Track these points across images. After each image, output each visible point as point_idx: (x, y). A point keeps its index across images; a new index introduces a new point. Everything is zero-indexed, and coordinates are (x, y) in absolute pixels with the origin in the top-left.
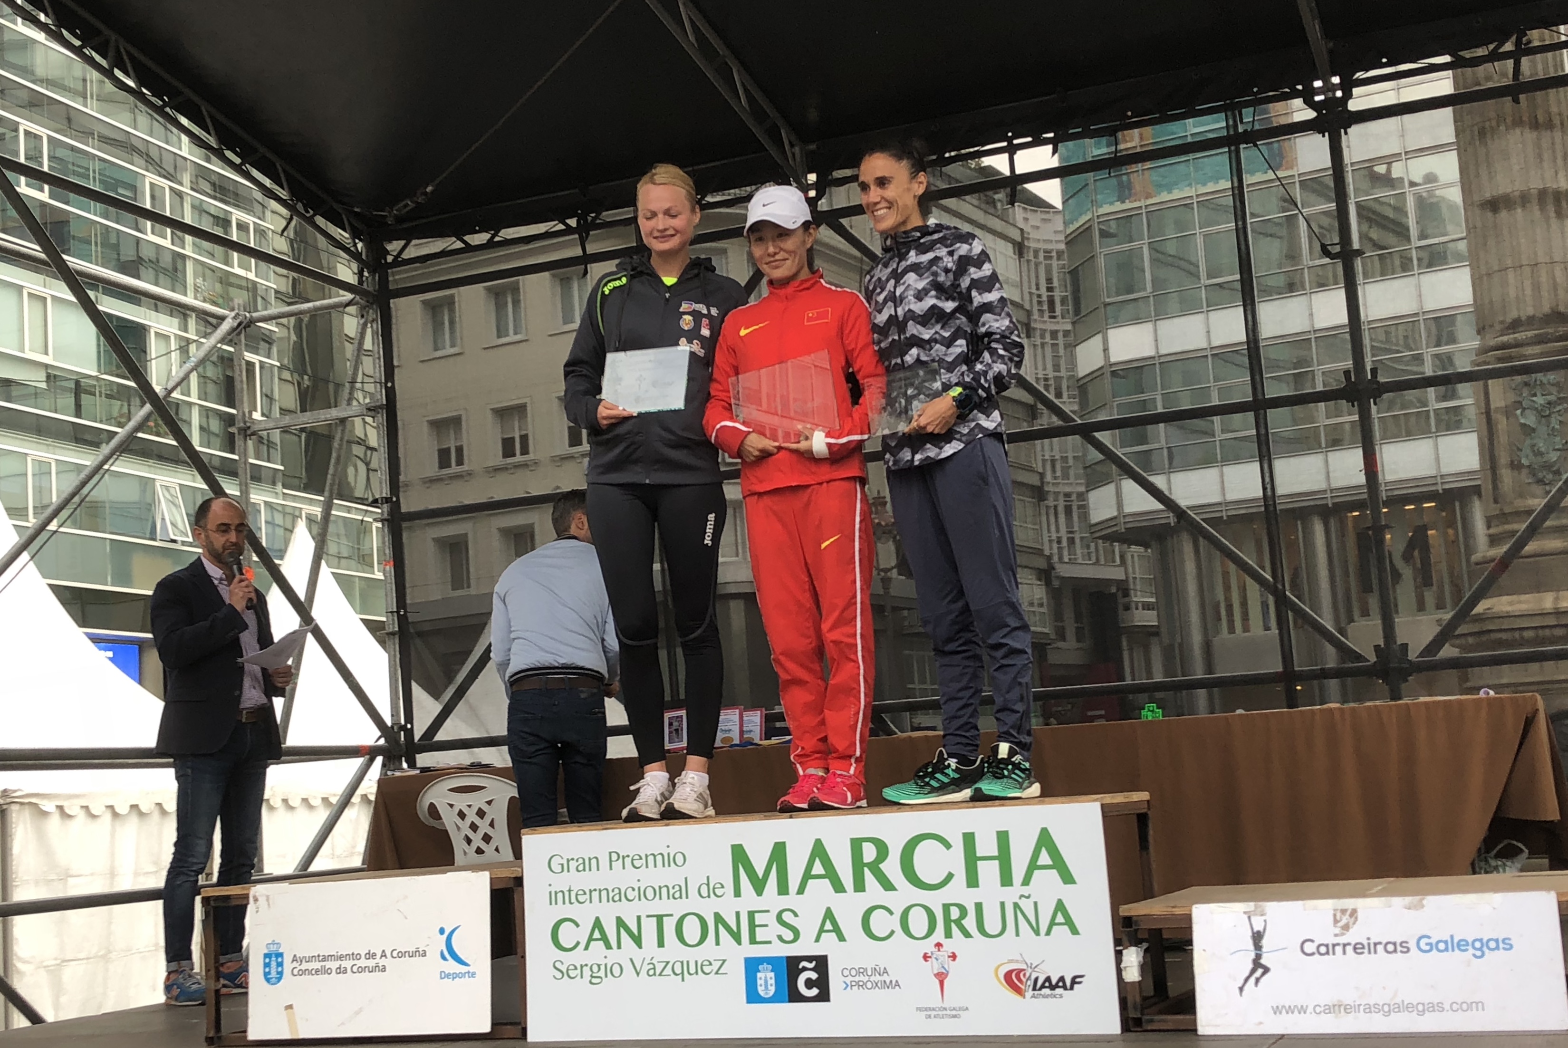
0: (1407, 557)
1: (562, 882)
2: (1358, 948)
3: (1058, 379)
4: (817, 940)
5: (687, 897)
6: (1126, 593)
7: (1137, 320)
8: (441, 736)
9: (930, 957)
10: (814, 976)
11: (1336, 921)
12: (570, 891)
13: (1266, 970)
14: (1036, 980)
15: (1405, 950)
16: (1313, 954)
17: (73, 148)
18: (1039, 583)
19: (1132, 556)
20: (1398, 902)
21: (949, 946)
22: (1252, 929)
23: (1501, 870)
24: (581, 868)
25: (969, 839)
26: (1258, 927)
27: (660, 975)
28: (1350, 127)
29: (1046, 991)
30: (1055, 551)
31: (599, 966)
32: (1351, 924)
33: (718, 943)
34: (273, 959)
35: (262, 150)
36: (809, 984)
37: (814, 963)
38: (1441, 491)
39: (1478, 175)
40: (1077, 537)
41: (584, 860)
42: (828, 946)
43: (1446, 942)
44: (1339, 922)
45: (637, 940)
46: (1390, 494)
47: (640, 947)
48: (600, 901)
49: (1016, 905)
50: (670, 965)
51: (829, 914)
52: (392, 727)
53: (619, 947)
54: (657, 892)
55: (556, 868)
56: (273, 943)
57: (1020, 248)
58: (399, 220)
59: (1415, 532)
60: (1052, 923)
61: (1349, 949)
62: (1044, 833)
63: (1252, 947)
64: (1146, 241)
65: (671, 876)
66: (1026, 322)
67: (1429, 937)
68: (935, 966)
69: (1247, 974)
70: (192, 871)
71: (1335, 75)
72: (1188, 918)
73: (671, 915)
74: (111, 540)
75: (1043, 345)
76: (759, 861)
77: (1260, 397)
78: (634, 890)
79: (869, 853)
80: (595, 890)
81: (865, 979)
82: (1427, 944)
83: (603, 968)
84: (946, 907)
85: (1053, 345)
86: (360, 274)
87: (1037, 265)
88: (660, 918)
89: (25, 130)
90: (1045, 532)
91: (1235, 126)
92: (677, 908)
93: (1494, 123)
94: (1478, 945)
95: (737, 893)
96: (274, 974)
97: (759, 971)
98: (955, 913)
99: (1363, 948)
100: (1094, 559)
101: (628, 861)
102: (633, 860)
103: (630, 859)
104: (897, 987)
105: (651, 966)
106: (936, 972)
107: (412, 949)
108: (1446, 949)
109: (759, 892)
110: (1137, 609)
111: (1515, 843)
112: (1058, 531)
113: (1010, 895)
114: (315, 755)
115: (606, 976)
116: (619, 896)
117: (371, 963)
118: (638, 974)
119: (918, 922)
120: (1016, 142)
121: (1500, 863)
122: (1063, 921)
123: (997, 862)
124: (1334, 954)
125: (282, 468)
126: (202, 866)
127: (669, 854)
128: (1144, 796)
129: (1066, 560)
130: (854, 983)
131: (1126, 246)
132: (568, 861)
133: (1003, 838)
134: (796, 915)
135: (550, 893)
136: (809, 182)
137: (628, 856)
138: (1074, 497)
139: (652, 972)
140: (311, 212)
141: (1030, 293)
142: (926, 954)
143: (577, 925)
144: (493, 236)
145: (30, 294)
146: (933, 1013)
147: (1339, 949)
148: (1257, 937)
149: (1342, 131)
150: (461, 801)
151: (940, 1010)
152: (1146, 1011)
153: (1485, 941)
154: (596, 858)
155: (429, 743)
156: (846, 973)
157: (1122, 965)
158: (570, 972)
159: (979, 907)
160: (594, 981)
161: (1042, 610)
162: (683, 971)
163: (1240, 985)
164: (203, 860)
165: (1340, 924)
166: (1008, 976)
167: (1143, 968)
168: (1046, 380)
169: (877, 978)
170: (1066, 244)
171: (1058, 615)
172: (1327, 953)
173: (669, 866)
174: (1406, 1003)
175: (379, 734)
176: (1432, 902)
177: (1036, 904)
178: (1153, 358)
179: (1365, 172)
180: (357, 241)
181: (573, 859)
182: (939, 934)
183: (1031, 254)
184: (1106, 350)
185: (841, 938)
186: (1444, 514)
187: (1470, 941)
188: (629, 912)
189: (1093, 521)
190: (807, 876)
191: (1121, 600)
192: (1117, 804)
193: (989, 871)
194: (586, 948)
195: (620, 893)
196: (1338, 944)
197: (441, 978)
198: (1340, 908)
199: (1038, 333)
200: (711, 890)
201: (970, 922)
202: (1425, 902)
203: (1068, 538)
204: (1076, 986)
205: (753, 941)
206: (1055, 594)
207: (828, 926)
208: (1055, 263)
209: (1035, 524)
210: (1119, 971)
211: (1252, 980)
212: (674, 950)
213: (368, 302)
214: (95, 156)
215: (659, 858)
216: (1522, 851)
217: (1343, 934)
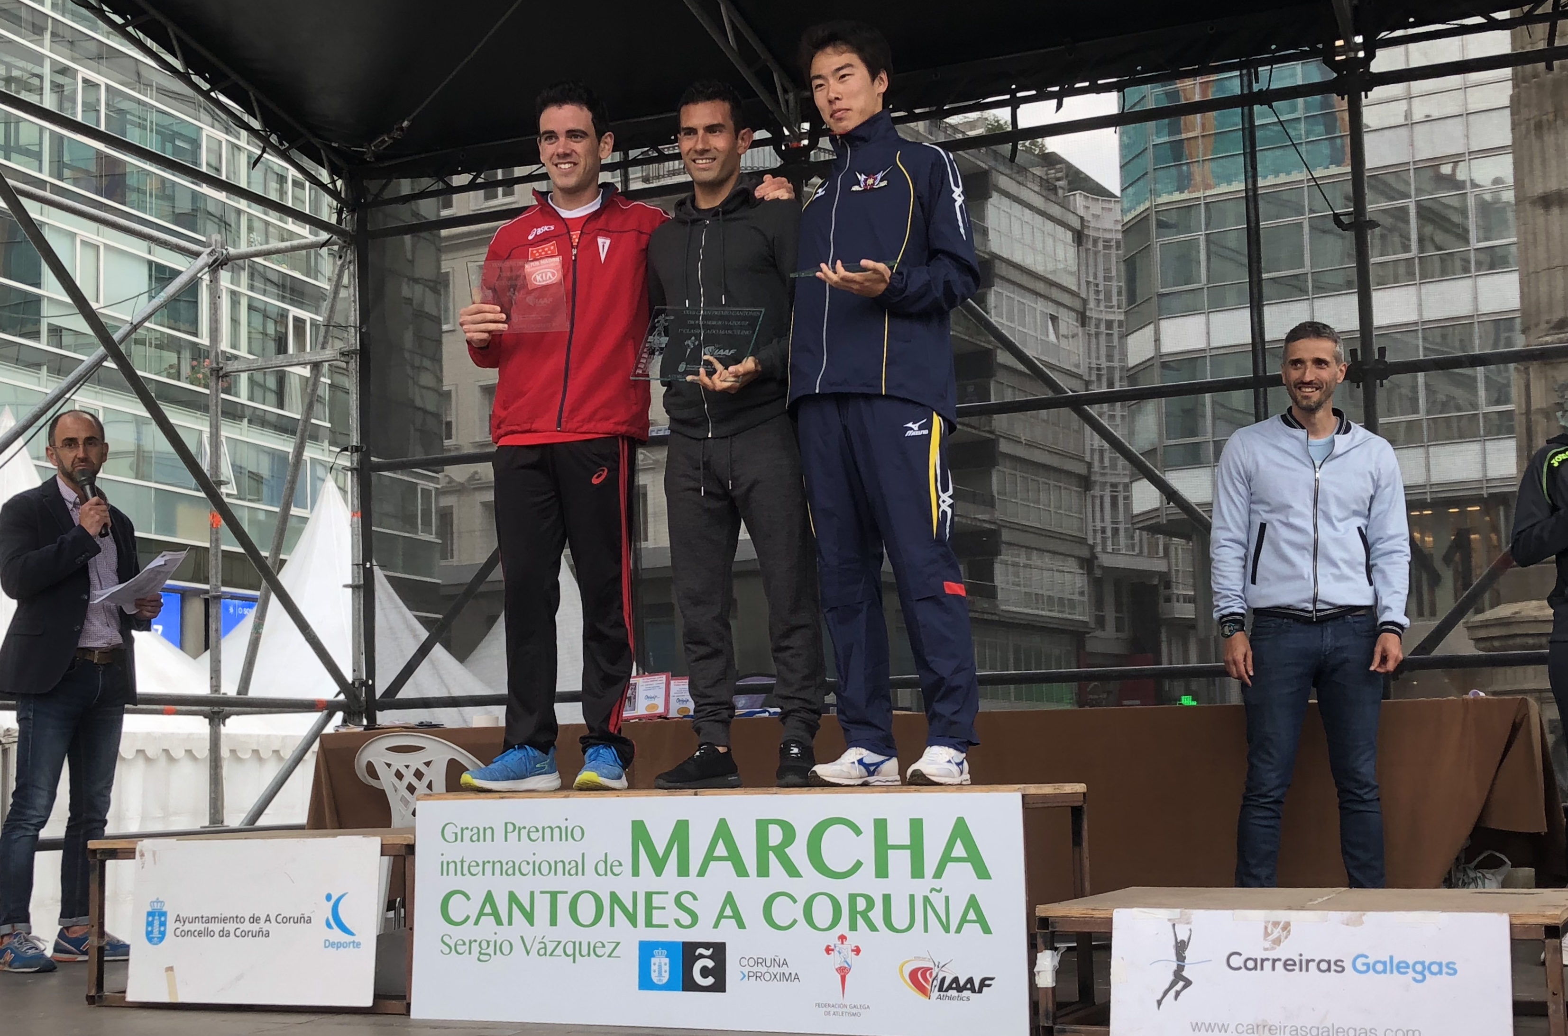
0: (1447, 559)
1: (455, 852)
2: (1288, 965)
3: (1111, 369)
4: (716, 926)
5: (583, 874)
6: (1168, 585)
7: (1190, 311)
8: (403, 694)
9: (833, 950)
10: (710, 964)
11: (1267, 934)
12: (462, 862)
13: (1188, 983)
14: (943, 979)
15: (1339, 969)
16: (1240, 968)
17: (139, 102)
18: (1082, 572)
19: (1176, 549)
20: (1335, 916)
21: (853, 939)
22: (1176, 939)
23: (1480, 883)
24: (475, 838)
25: (881, 826)
26: (1182, 936)
27: (551, 955)
28: (1371, 90)
29: (953, 993)
30: (1099, 541)
31: (488, 942)
32: (1282, 938)
33: (612, 924)
34: (157, 918)
35: (234, 77)
36: (705, 972)
37: (711, 950)
38: (1485, 496)
39: (1531, 171)
40: (1122, 527)
41: (478, 829)
42: (725, 933)
43: (1384, 963)
44: (1269, 935)
45: (529, 917)
46: (1434, 496)
47: (532, 924)
48: (493, 874)
49: (926, 899)
50: (562, 945)
51: (729, 899)
52: (353, 683)
53: (510, 923)
54: (553, 868)
55: (450, 837)
56: (158, 901)
57: (1079, 237)
58: (379, 157)
59: (1457, 535)
60: (964, 920)
61: (1279, 965)
62: (960, 822)
63: (1174, 958)
64: (1203, 233)
65: (567, 851)
66: (1081, 310)
67: (1366, 957)
68: (836, 960)
69: (1167, 986)
70: (32, 825)
71: (1358, 35)
72: (1109, 922)
73: (566, 892)
74: (156, 489)
75: (1097, 334)
76: (660, 841)
77: (1261, 373)
78: (528, 863)
79: (775, 835)
80: (489, 862)
81: (763, 969)
82: (1364, 964)
83: (492, 944)
84: (853, 898)
85: (1107, 334)
86: (340, 213)
87: (1096, 253)
88: (554, 895)
89: (83, 78)
90: (1090, 520)
91: (1250, 86)
92: (572, 885)
93: (1551, 117)
94: (1419, 968)
95: (636, 872)
96: (156, 933)
97: (654, 956)
98: (861, 904)
99: (1295, 964)
100: (1137, 550)
101: (524, 833)
102: (529, 832)
103: (527, 830)
104: (796, 980)
105: (543, 945)
106: (838, 966)
107: (297, 915)
108: (1384, 971)
109: (658, 872)
110: (1178, 601)
111: (1498, 854)
112: (1103, 520)
113: (921, 887)
114: (275, 707)
115: (495, 954)
116: (515, 869)
117: (255, 927)
118: (528, 953)
119: (823, 912)
120: (1019, 95)
121: (1479, 875)
122: (975, 918)
123: (908, 852)
124: (1262, 969)
125: (329, 425)
126: (43, 819)
127: (566, 827)
128: (1081, 788)
129: (1109, 550)
130: (751, 974)
131: (1182, 237)
132: (462, 830)
133: (916, 826)
134: (695, 898)
135: (442, 863)
136: (803, 131)
137: (524, 828)
138: (1121, 488)
139: (543, 951)
140: (287, 145)
141: (1088, 283)
142: (828, 946)
143: (468, 898)
144: (475, 178)
145: (83, 242)
146: (832, 1010)
147: (1268, 965)
148: (1181, 947)
149: (1363, 94)
150: (399, 761)
151: (839, 1006)
152: (1059, 1020)
153: (1427, 964)
154: (491, 828)
155: (391, 701)
156: (744, 962)
157: (1036, 970)
158: (458, 947)
159: (887, 898)
160: (482, 957)
161: (1082, 599)
162: (575, 952)
163: (1159, 998)
164: (43, 813)
165: (1271, 938)
166: (913, 975)
167: (1059, 973)
168: (1099, 369)
169: (775, 970)
170: (1123, 232)
171: (1099, 603)
172: (1255, 968)
173: (567, 840)
174: (1335, 1028)
175: (338, 689)
176: (1371, 917)
177: (947, 898)
178: (1204, 350)
179: (1430, 173)
180: (336, 178)
181: (467, 828)
182: (843, 926)
183: (1091, 242)
184: (1157, 340)
185: (741, 925)
186: (1487, 518)
187: (1411, 963)
188: (522, 888)
189: (1135, 512)
190: (710, 857)
191: (1162, 591)
192: (1044, 796)
193: (899, 861)
194: (476, 923)
195: (514, 866)
196: (1268, 959)
197: (326, 947)
198: (1271, 920)
199: (1093, 322)
200: (608, 867)
201: (876, 915)
202: (1364, 918)
203: (1112, 528)
204: (985, 989)
205: (649, 923)
206: (1097, 584)
207: (728, 912)
208: (1113, 251)
209: (1081, 513)
210: (1032, 975)
211: (1172, 993)
212: (566, 928)
213: (345, 242)
214: (153, 107)
215: (557, 831)
216: (1504, 863)
217: (1273, 949)
